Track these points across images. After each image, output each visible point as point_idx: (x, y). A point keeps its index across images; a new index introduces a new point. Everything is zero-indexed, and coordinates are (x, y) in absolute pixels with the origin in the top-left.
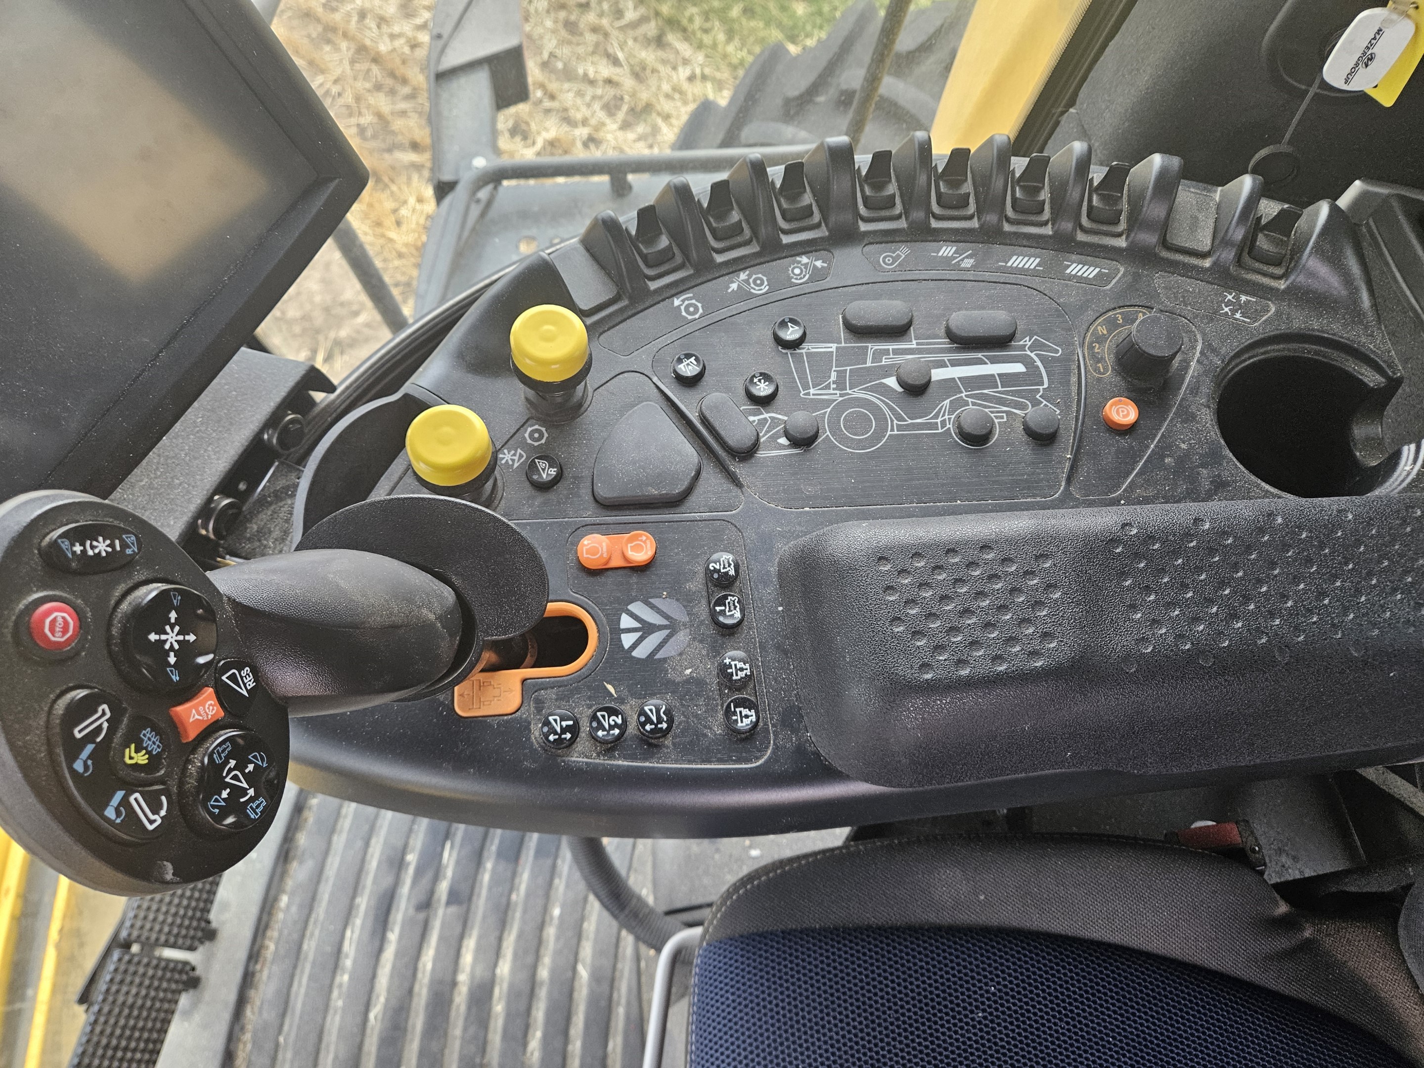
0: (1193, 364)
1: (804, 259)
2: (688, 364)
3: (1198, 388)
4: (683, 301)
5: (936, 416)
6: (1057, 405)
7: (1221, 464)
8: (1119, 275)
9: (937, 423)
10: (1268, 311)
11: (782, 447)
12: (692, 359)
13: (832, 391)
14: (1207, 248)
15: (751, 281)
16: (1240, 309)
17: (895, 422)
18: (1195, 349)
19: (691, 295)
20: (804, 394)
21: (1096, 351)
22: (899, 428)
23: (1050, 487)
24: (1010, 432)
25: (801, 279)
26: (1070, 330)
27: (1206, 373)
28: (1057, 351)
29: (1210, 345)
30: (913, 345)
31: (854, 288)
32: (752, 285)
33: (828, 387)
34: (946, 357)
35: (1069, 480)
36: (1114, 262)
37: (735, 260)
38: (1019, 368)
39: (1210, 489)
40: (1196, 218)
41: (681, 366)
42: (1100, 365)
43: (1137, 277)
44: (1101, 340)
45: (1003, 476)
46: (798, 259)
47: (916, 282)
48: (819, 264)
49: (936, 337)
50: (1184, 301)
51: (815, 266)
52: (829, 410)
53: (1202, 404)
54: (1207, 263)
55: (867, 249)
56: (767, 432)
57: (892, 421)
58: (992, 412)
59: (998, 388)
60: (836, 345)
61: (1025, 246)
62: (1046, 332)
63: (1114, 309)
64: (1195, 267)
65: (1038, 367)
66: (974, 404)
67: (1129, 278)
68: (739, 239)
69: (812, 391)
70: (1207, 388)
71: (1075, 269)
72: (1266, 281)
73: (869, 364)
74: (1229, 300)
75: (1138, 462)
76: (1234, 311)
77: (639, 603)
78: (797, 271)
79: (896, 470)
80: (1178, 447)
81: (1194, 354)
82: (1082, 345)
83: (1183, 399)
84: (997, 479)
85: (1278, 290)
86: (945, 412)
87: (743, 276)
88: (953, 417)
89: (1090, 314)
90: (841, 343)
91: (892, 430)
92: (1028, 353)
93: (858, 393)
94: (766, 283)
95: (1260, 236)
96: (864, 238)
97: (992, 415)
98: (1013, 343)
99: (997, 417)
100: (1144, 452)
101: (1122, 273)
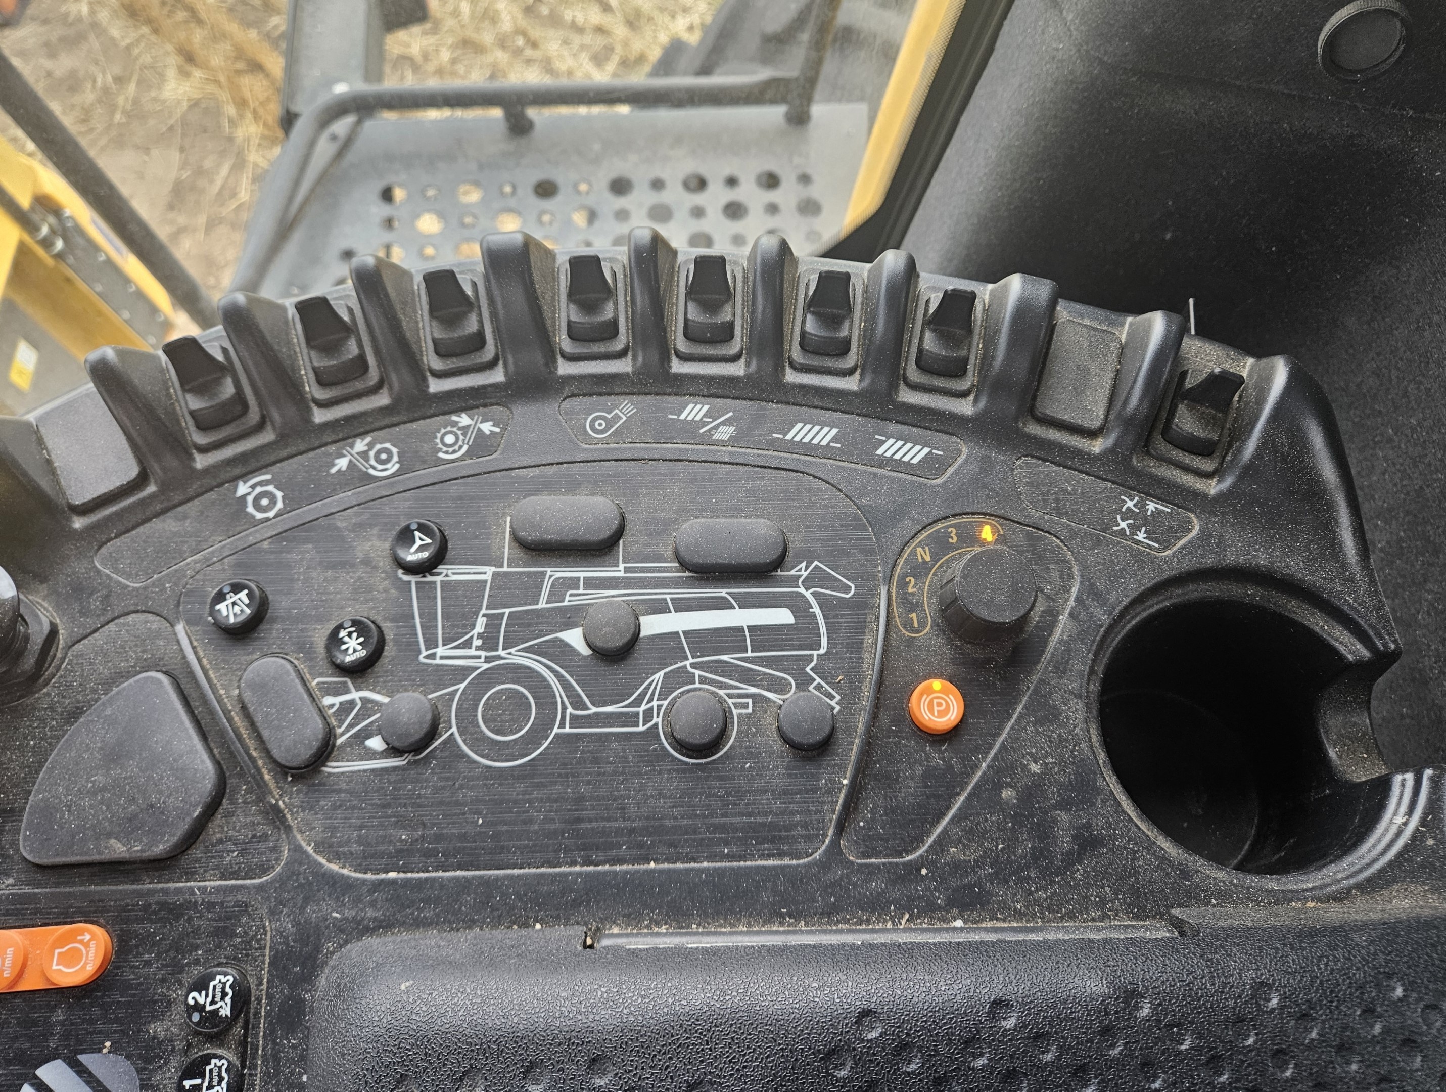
0: (1063, 618)
1: (464, 420)
2: (234, 603)
3: (1067, 663)
4: (253, 487)
5: (638, 702)
6: (836, 686)
7: (1093, 805)
8: (960, 461)
9: (638, 714)
10: (1189, 531)
11: (372, 755)
12: (243, 595)
13: (473, 652)
14: (1096, 424)
15: (372, 454)
16: (1144, 525)
17: (570, 710)
18: (1069, 591)
19: (268, 477)
20: (427, 657)
21: (910, 590)
22: (576, 721)
23: (809, 839)
24: (754, 735)
25: (454, 452)
26: (872, 552)
27: (1081, 636)
28: (847, 589)
29: (1092, 585)
30: (619, 572)
31: (537, 471)
32: (373, 462)
33: (467, 644)
34: (668, 595)
35: (840, 829)
36: (954, 439)
37: (348, 419)
38: (783, 616)
39: (1070, 852)
40: (1087, 370)
41: (222, 607)
42: (914, 615)
43: (986, 465)
44: (919, 570)
45: (734, 815)
46: (454, 418)
47: (639, 463)
48: (487, 427)
49: (659, 558)
50: (1057, 509)
51: (479, 430)
52: (462, 686)
53: (1072, 693)
54: (1097, 446)
55: (567, 404)
56: (351, 726)
57: (564, 708)
58: (730, 696)
59: (746, 651)
60: (493, 569)
61: (816, 407)
62: (834, 557)
63: (945, 518)
64: (1078, 453)
65: (814, 615)
66: (703, 680)
67: (974, 467)
68: (359, 385)
69: (441, 651)
70: (1080, 665)
71: (890, 448)
72: (1188, 480)
73: (542, 605)
74: (1128, 508)
75: (958, 794)
76: (1135, 529)
77: (59, 1061)
78: (450, 439)
79: (556, 801)
80: (1025, 768)
81: (1067, 600)
82: (889, 580)
83: (1041, 681)
84: (723, 820)
85: (1205, 496)
86: (653, 694)
87: (360, 445)
88: (666, 703)
89: (906, 527)
90: (502, 566)
91: (562, 725)
92: (802, 590)
93: (515, 657)
94: (396, 458)
95: (1182, 409)
96: (563, 388)
97: (730, 701)
98: (779, 573)
99: (736, 705)
100: (969, 776)
101: (963, 457)
